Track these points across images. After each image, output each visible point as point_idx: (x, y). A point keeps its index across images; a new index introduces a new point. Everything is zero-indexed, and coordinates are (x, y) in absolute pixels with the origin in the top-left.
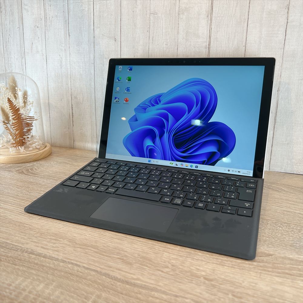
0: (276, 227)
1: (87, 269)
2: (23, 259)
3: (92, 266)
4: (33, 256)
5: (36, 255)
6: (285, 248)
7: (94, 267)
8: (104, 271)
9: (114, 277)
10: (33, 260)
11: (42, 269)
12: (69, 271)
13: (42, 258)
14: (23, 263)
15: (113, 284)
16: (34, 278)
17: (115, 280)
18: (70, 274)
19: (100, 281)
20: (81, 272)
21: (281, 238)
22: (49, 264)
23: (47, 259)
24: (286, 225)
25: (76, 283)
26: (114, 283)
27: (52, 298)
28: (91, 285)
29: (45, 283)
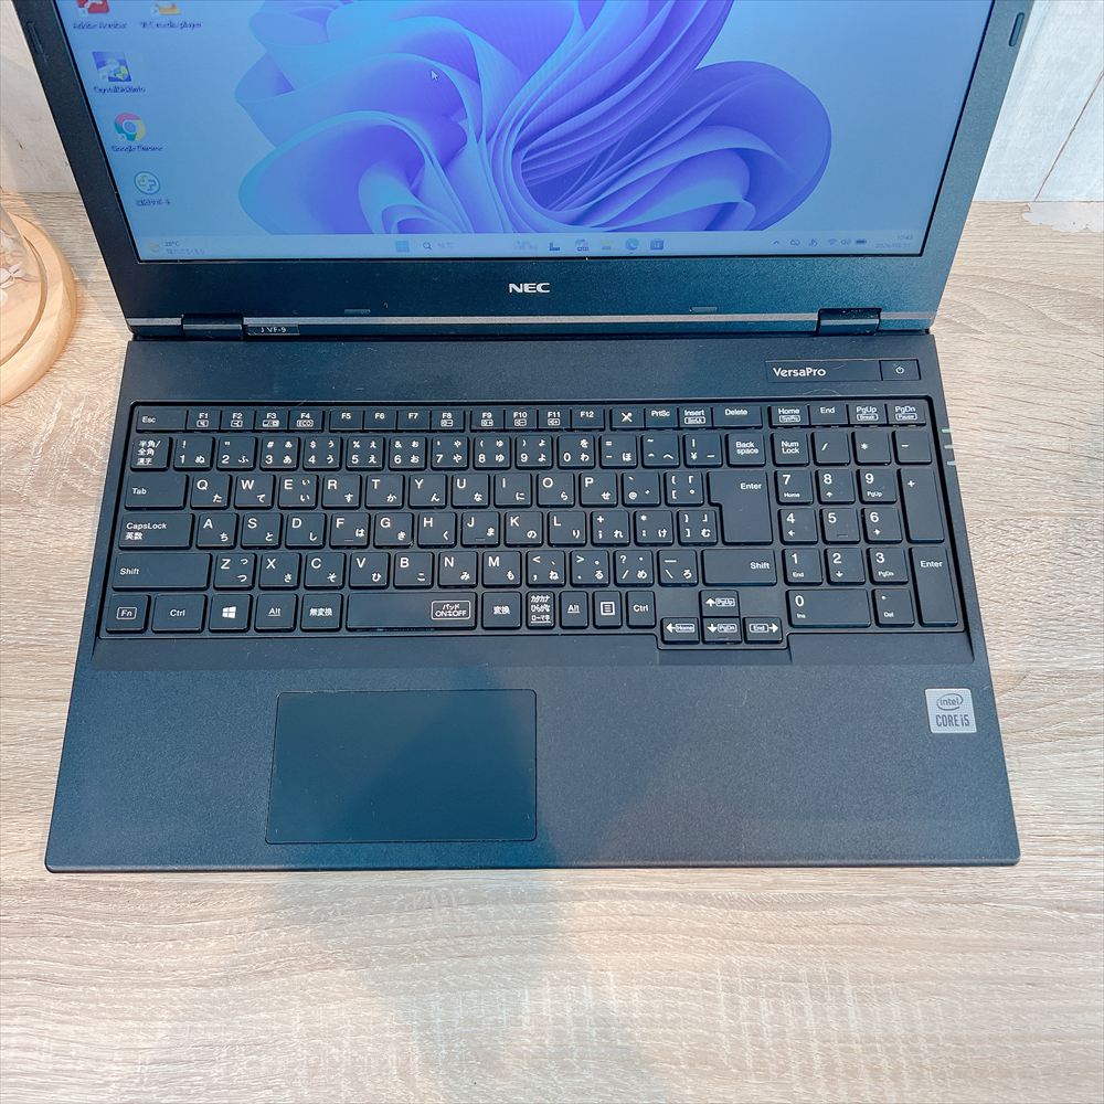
0: (1009, 547)
1: (649, 896)
2: (475, 931)
3: (653, 884)
4: (491, 909)
5: (495, 903)
6: (1046, 634)
7: (658, 883)
8: (691, 889)
9: (724, 897)
10: (501, 921)
11: (547, 941)
12: (613, 922)
13: (517, 907)
14: (485, 943)
15: (735, 921)
16: (551, 978)
17: (731, 906)
18: (622, 929)
19: (702, 926)
20: (642, 915)
21: (1030, 595)
22: (550, 919)
23: (533, 905)
24: (1027, 525)
25: (657, 954)
26: (734, 915)
27: (636, 1016)
28: (692, 944)
29: (588, 981)
